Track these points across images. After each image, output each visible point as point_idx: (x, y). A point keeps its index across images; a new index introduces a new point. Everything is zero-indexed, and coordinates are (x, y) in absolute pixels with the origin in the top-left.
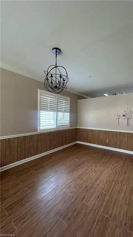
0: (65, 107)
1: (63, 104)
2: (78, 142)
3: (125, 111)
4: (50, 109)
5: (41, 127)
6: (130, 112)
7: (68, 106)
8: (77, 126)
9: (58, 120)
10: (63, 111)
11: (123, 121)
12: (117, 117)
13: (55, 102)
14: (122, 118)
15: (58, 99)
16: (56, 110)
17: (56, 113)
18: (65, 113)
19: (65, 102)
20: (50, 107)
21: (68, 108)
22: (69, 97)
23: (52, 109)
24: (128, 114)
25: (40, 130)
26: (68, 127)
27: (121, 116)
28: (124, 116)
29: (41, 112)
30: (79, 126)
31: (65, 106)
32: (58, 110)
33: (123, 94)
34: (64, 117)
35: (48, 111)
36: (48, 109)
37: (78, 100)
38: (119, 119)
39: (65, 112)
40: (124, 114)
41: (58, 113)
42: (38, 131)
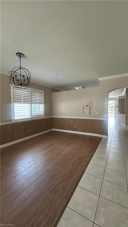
0: (39, 100)
1: (37, 96)
2: (53, 129)
3: (88, 102)
4: (24, 101)
5: (15, 118)
6: (91, 103)
7: (42, 98)
8: (52, 116)
9: (32, 111)
10: (37, 102)
11: (87, 110)
12: (83, 107)
13: (29, 95)
14: (86, 107)
15: (31, 92)
16: (29, 102)
17: (30, 104)
18: (40, 105)
19: (39, 95)
20: (24, 100)
21: (43, 100)
22: (43, 90)
23: (25, 102)
24: (90, 104)
25: (14, 120)
26: (43, 117)
27: (85, 106)
28: (87, 106)
29: (15, 104)
30: (54, 116)
31: (39, 98)
32: (32, 102)
33: (90, 88)
34: (39, 108)
35: (22, 103)
36: (22, 101)
37: (52, 93)
38: (84, 109)
39: (40, 103)
40: (87, 105)
41: (32, 104)
42: (13, 121)
